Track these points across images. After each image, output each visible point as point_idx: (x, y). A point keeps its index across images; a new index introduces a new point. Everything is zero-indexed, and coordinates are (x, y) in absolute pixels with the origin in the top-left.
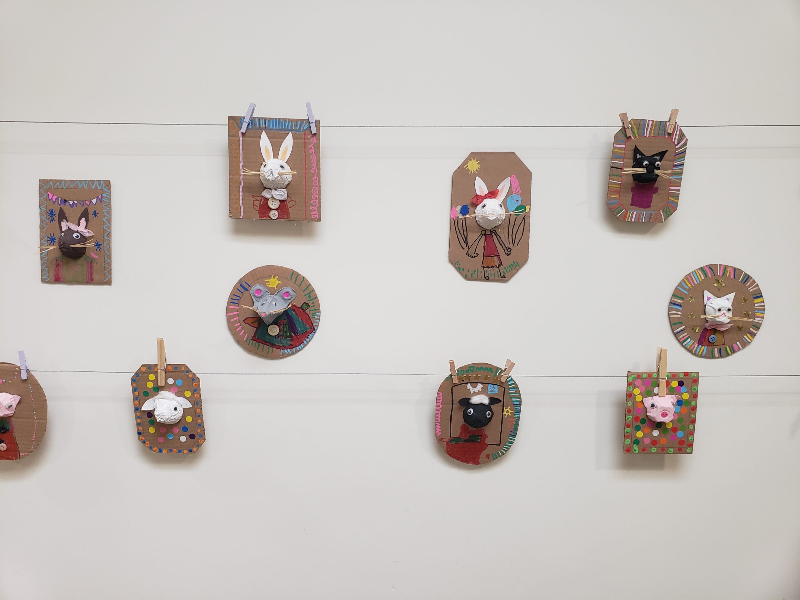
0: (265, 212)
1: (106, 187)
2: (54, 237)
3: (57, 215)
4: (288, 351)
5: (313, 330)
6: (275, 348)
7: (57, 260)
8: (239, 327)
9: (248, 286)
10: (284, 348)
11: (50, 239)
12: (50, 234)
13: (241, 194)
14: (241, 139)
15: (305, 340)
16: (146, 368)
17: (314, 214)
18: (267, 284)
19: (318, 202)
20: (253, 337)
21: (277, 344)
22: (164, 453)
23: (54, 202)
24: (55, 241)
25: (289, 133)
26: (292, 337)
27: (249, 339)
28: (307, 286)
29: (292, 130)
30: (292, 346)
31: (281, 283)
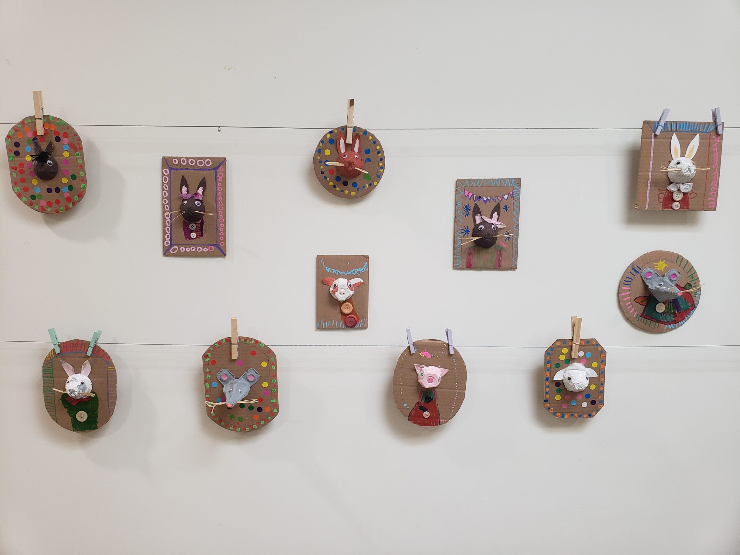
0: (668, 204)
1: (517, 184)
2: (468, 229)
3: (472, 210)
4: (671, 326)
5: (694, 307)
6: (661, 323)
7: (469, 249)
8: (630, 306)
9: (639, 269)
10: (669, 323)
11: (464, 231)
12: (465, 226)
13: (649, 188)
14: (653, 140)
15: (687, 316)
16: (561, 343)
17: (712, 205)
18: (655, 267)
19: (716, 193)
20: (642, 314)
21: (662, 320)
22: (566, 418)
23: (470, 199)
24: (469, 232)
25: (696, 135)
26: (676, 314)
27: (638, 316)
28: (690, 268)
29: (699, 132)
30: (675, 322)
31: (667, 266)
